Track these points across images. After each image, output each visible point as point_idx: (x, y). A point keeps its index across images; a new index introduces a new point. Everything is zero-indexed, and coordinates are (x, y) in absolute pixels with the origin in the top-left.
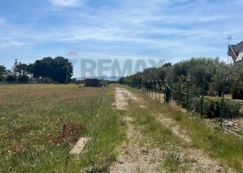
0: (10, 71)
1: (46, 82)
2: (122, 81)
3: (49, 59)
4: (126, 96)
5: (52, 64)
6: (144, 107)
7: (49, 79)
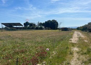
0: (37, 26)
1: (49, 29)
2: (78, 29)
3: (50, 21)
4: (78, 35)
5: (50, 23)
6: (87, 41)
7: (49, 28)
